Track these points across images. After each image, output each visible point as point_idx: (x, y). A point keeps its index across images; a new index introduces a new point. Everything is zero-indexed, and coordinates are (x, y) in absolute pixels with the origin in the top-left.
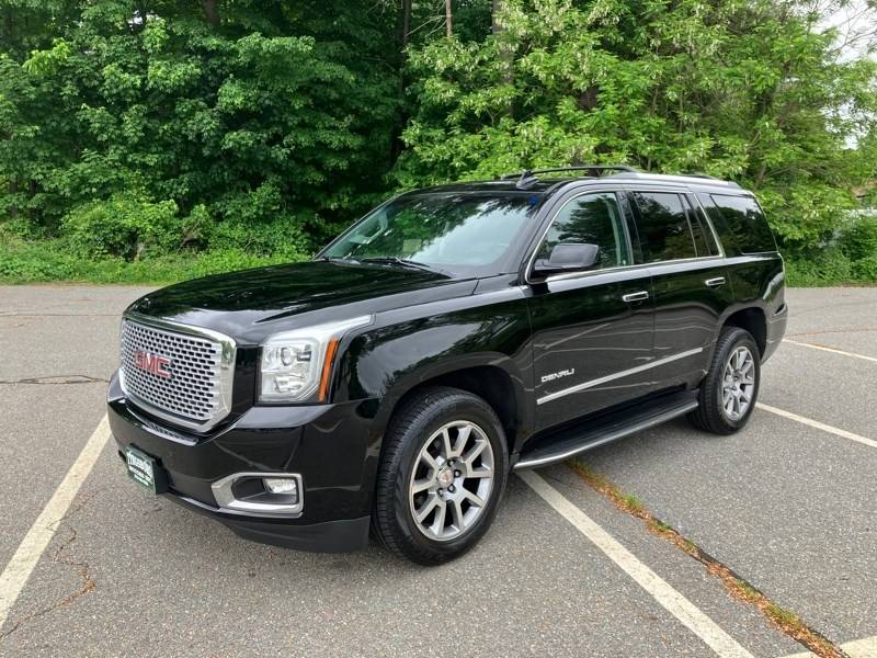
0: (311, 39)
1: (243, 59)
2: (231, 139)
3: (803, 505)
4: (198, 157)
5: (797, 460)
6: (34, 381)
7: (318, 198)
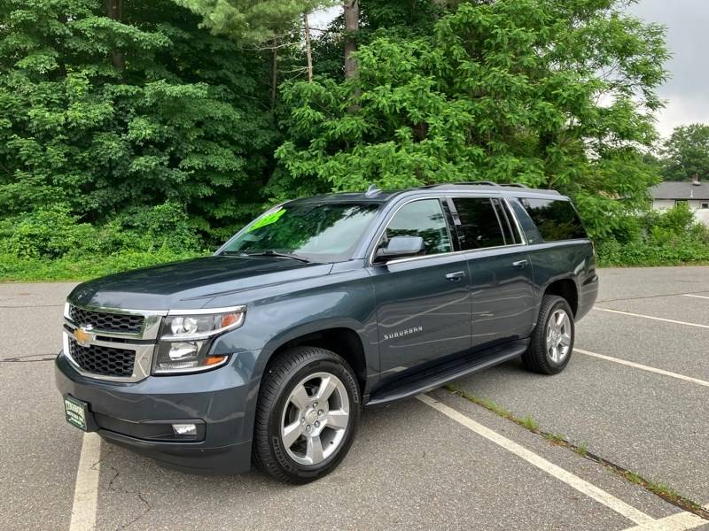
0: (206, 86)
1: (149, 101)
2: (140, 163)
3: (645, 419)
5: (629, 390)
6: (15, 360)
7: (207, 208)
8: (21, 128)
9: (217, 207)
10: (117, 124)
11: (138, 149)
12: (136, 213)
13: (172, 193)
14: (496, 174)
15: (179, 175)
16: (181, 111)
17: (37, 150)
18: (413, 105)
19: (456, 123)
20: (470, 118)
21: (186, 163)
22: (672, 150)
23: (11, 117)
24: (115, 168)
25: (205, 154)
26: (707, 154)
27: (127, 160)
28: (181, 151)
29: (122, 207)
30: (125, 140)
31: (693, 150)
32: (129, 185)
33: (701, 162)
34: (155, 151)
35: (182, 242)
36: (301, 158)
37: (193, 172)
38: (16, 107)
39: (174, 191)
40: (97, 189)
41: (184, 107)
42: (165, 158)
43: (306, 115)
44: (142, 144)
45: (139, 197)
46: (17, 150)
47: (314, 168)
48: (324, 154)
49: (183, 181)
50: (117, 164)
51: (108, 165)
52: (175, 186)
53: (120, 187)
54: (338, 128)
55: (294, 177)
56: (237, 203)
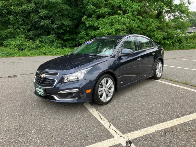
1: (45, 4)
2: (43, 23)
4: (35, 27)
7: (62, 36)
8: (9, 13)
9: (64, 36)
10: (36, 11)
11: (42, 18)
12: (43, 38)
13: (52, 32)
14: (146, 23)
15: (54, 26)
16: (54, 7)
17: (14, 19)
18: (123, 4)
19: (135, 10)
20: (139, 8)
21: (56, 22)
22: (186, 19)
23: (7, 10)
24: (36, 24)
25: (61, 20)
26: (195, 20)
27: (40, 22)
28: (55, 19)
29: (39, 36)
30: (39, 16)
31: (192, 19)
32: (40, 29)
33: (194, 22)
34: (47, 19)
35: (56, 46)
36: (89, 20)
37: (58, 25)
38: (8, 7)
39: (53, 31)
40: (32, 30)
41: (55, 6)
42: (50, 21)
43: (91, 8)
44: (43, 17)
45: (43, 33)
46: (9, 19)
47: (93, 24)
48: (96, 20)
49: (56, 28)
50: (37, 23)
51: (34, 24)
52: (53, 29)
53: (38, 30)
54: (100, 12)
55: (87, 26)
56: (70, 34)
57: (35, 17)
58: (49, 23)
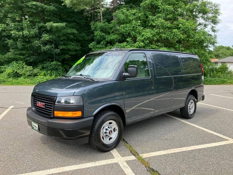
57: (36, 43)
58: (52, 47)
